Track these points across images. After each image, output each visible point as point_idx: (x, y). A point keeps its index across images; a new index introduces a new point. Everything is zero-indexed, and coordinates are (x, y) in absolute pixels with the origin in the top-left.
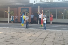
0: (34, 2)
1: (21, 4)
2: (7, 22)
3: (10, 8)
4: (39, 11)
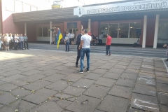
1: (63, 17)
3: (53, 23)
4: (89, 27)
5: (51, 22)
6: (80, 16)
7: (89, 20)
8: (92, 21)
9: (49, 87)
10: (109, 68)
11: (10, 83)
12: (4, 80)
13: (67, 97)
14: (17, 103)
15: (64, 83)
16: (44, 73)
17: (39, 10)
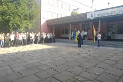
0: (92, 17)
1: (79, 20)
2: (68, 38)
4: (99, 26)
5: (70, 24)
6: (92, 18)
7: (100, 21)
8: (101, 22)
9: (70, 70)
10: (117, 60)
11: (45, 65)
12: (42, 62)
13: (83, 79)
14: (49, 79)
15: (80, 69)
16: (66, 59)
17: (63, 16)
